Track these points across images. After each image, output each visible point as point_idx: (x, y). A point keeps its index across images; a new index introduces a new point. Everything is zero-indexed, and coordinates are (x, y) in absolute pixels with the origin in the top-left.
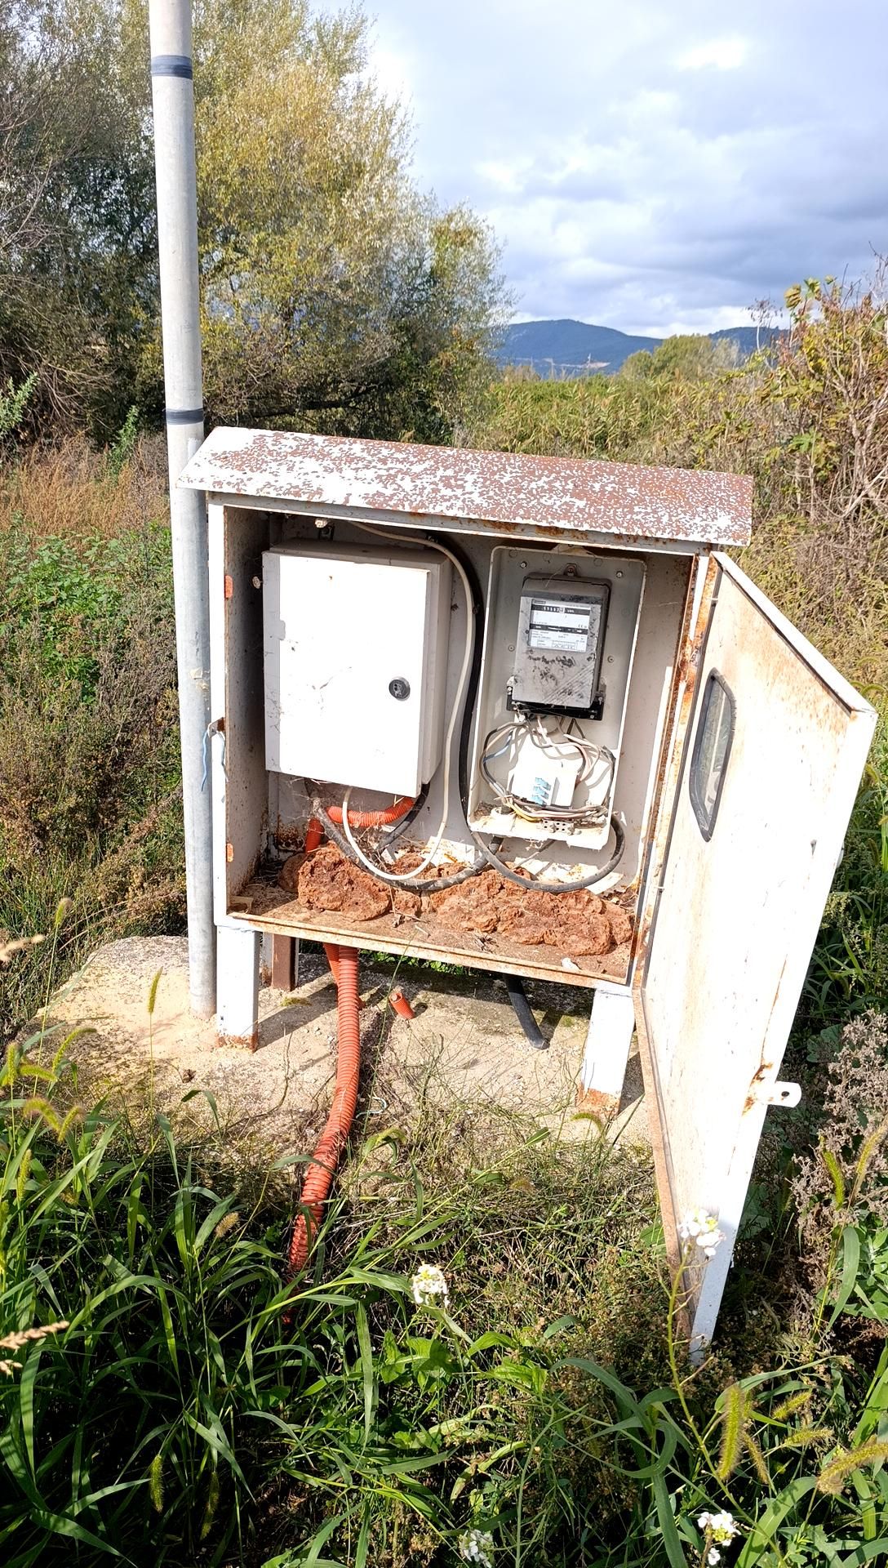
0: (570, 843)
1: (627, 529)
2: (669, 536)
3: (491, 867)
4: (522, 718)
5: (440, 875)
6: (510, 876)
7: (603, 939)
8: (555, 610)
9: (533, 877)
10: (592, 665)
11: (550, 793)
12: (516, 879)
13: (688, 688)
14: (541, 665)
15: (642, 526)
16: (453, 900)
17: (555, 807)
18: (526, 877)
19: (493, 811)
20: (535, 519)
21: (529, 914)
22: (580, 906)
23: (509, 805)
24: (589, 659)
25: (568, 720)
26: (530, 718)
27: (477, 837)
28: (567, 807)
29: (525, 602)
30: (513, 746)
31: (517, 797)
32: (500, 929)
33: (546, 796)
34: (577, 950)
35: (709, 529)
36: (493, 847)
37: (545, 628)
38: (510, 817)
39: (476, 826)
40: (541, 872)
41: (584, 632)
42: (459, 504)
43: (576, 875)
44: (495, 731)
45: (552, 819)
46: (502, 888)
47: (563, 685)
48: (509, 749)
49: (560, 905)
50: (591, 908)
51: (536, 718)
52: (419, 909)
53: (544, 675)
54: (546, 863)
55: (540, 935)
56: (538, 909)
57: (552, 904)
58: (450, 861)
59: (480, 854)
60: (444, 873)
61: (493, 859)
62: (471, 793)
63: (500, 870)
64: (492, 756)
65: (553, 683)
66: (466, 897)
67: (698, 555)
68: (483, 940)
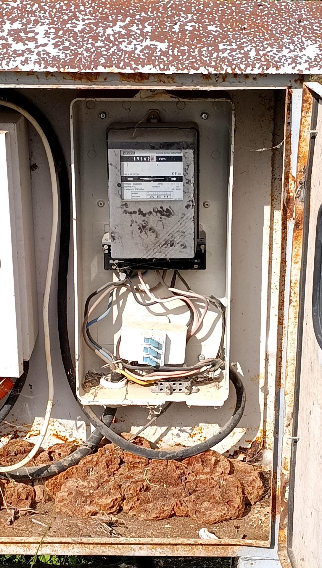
0: (189, 404)
1: (215, 67)
2: (260, 71)
3: (107, 441)
4: (123, 276)
5: (51, 459)
6: (129, 448)
7: (237, 501)
8: (145, 159)
9: (153, 446)
10: (191, 212)
11: (162, 352)
12: (137, 450)
13: (297, 225)
14: (139, 219)
15: (230, 64)
16: (71, 483)
17: (169, 367)
18: (145, 447)
19: (102, 380)
20: (118, 67)
21: (155, 487)
22: (207, 470)
23: (119, 371)
24: (187, 207)
25: (170, 273)
26: (131, 275)
27: (88, 410)
28: (180, 365)
29: (113, 154)
30: (115, 307)
31: (125, 361)
32: (125, 508)
33: (158, 356)
34: (212, 518)
35: (299, 60)
36: (107, 419)
37: (138, 179)
38: (122, 383)
39: (86, 400)
40: (160, 439)
41: (179, 179)
42: (35, 57)
43: (198, 437)
44: (95, 294)
45: (167, 380)
46: (122, 462)
47: (164, 236)
48: (112, 312)
49: (187, 472)
50: (219, 469)
51: (137, 275)
52: (33, 499)
53: (142, 228)
54: (164, 428)
55: (170, 508)
56: (164, 479)
57: (178, 472)
58: (61, 442)
59: (93, 428)
60: (55, 456)
61: (108, 432)
62: (77, 363)
63: (117, 442)
64: (95, 321)
65: (154, 235)
66: (84, 478)
67: (290, 88)
68: (110, 524)
